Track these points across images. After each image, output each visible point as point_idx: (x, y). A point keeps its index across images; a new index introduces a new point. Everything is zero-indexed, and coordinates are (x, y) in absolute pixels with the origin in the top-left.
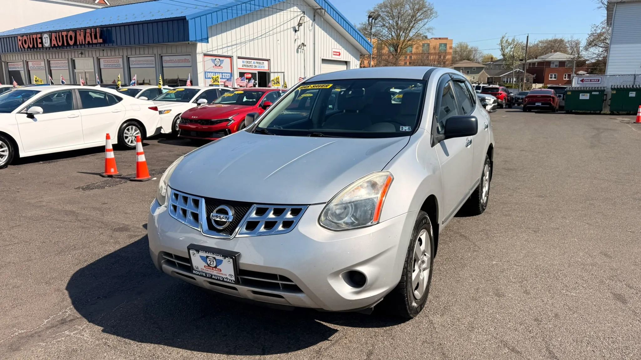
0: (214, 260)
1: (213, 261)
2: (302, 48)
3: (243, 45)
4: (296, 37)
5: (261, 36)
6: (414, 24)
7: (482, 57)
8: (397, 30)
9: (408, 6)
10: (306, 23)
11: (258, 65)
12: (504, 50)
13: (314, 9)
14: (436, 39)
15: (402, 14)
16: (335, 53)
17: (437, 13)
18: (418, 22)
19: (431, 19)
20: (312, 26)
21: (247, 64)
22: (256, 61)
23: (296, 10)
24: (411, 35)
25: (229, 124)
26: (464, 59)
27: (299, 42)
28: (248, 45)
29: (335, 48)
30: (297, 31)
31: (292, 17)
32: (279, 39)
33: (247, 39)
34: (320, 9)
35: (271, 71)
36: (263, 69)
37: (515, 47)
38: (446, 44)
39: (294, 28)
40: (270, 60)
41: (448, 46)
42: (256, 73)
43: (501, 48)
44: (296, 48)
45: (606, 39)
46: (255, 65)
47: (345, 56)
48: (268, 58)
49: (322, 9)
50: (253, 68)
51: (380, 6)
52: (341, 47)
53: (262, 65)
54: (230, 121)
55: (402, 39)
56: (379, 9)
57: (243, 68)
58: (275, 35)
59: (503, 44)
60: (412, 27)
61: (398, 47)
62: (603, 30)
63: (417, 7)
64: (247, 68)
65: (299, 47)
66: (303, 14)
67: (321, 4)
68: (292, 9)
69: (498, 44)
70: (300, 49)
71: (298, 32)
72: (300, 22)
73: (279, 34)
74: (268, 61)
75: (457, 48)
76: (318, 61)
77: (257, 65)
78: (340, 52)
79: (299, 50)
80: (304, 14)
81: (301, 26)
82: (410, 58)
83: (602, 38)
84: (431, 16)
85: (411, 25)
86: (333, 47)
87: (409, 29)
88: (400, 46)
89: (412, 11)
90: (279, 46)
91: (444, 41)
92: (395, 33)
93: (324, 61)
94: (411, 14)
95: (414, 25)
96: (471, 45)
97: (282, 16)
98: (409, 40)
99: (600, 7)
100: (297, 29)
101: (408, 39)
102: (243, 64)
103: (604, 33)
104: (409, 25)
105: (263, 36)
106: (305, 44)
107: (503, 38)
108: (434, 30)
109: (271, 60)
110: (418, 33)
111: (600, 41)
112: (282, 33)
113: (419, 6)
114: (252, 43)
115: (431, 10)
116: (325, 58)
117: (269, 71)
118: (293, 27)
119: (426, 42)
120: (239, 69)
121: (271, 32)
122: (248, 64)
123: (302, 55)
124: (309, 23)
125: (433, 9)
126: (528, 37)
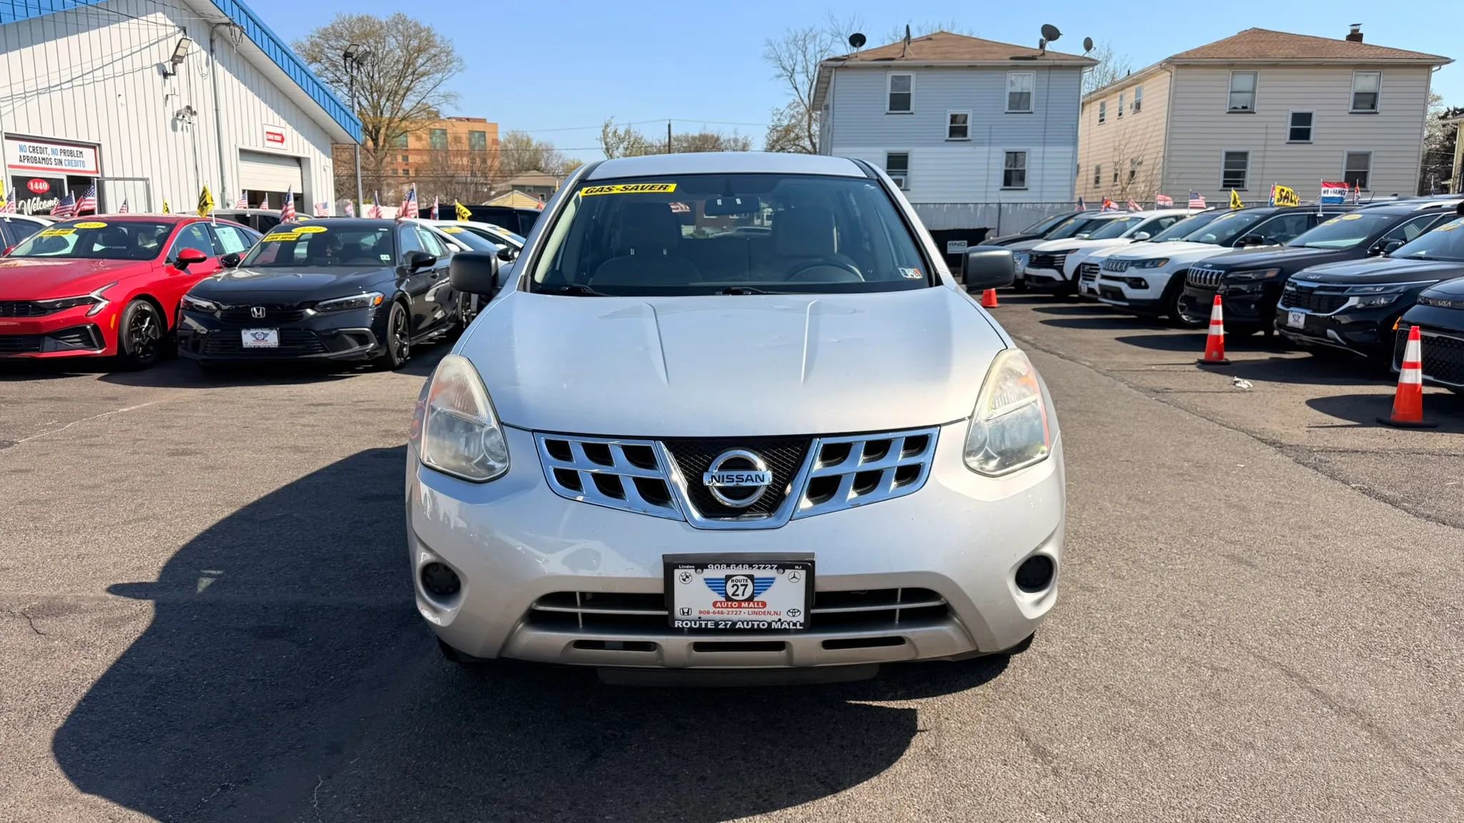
0: (750, 583)
1: (746, 586)
2: (186, 118)
3: (20, 103)
4: (167, 91)
5: (71, 81)
6: (412, 81)
7: (563, 164)
8: (372, 93)
9: (394, 40)
10: (190, 57)
11: (67, 158)
12: (613, 151)
13: (209, 23)
14: (460, 119)
15: (380, 56)
16: (271, 137)
17: (461, 60)
18: (422, 79)
19: (450, 74)
20: (207, 64)
21: (33, 155)
22: (59, 147)
23: (161, 21)
24: (407, 105)
25: (93, 312)
26: (528, 170)
27: (178, 104)
28: (33, 103)
29: (271, 123)
30: (170, 74)
31: (154, 37)
32: (123, 94)
33: (30, 86)
34: (227, 24)
35: (106, 175)
36: (82, 169)
37: (632, 146)
38: (484, 132)
39: (160, 67)
40: (99, 145)
41: (489, 138)
42: (62, 180)
43: (604, 146)
44: (170, 118)
45: (798, 138)
46: (59, 157)
47: (296, 143)
48: (94, 140)
49: (234, 24)
50: (53, 166)
51: (325, 35)
52: (283, 122)
53: (77, 159)
54: (96, 302)
55: (387, 115)
56: (322, 41)
57: (21, 164)
58: (110, 83)
59: (608, 140)
60: (408, 89)
61: (378, 132)
62: (793, 121)
63: (414, 43)
64: (34, 165)
65: (177, 115)
66: (182, 33)
67: (228, 12)
68: (151, 17)
69: (599, 137)
70: (181, 120)
71: (172, 77)
72: (178, 54)
73: (119, 80)
74: (95, 148)
75: (509, 142)
76: (231, 156)
77: (63, 157)
78: (284, 135)
79: (179, 124)
80: (186, 34)
81: (181, 62)
82: (403, 160)
83: (792, 135)
84: (450, 66)
85: (405, 85)
86: (265, 122)
87: (401, 92)
88: (383, 131)
89: (402, 51)
90: (122, 111)
91: (478, 127)
92: (367, 99)
93: (245, 154)
94: (403, 60)
95: (412, 85)
96: (537, 139)
97: (125, 33)
98: (403, 119)
99: (780, 76)
100: (169, 69)
101: (399, 114)
102: (23, 154)
103: (795, 126)
104: (400, 83)
105: (75, 83)
106: (194, 109)
107: (607, 126)
108: (459, 98)
109: (103, 147)
110: (423, 104)
111: (790, 141)
112: (129, 77)
113: (420, 43)
114: (44, 98)
115: (448, 54)
116: (247, 147)
117: (99, 175)
118: (157, 65)
119: (438, 126)
120: (11, 166)
121: (99, 73)
122: (37, 156)
123: (188, 136)
124: (199, 58)
125: (452, 51)
126: (669, 126)
